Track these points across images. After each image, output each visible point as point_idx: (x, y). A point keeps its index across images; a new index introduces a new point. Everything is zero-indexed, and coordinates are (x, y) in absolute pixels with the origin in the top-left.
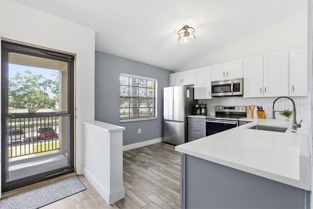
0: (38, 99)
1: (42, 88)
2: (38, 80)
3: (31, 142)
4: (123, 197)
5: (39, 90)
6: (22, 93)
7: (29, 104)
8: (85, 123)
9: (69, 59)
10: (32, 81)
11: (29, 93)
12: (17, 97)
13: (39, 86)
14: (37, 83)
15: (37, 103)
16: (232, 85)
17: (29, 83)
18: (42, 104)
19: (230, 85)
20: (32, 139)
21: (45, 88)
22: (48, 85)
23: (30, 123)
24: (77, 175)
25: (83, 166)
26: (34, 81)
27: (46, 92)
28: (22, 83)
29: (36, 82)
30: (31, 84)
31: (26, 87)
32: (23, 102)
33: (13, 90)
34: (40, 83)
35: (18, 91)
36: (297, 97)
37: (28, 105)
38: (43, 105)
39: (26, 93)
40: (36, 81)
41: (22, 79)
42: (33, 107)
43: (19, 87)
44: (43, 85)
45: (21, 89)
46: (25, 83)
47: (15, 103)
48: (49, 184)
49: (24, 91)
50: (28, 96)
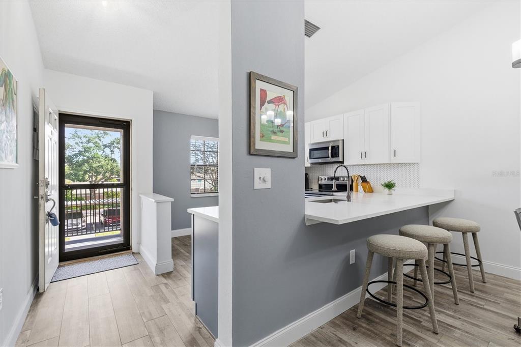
0: (102, 167)
1: (107, 151)
2: (102, 139)
3: (93, 229)
4: (172, 270)
5: (104, 153)
6: (81, 158)
7: (91, 174)
8: (140, 195)
9: (124, 126)
10: (94, 142)
11: (90, 159)
12: (75, 164)
13: (104, 148)
14: (101, 144)
15: (101, 173)
16: (330, 148)
17: (91, 145)
18: (108, 175)
19: (327, 148)
20: (94, 226)
21: (112, 151)
22: (115, 147)
23: (92, 202)
24: (133, 253)
25: (139, 243)
26: (97, 140)
27: (113, 157)
28: (81, 145)
29: (99, 142)
30: (94, 145)
31: (87, 150)
32: (82, 173)
33: (70, 154)
34: (105, 143)
35: (76, 155)
36: (406, 163)
37: (89, 177)
38: (110, 176)
39: (85, 158)
40: (100, 140)
41: (81, 138)
42: (96, 179)
43: (76, 151)
44: (110, 146)
45: (80, 153)
46: (86, 144)
47: (72, 174)
48: (103, 258)
49: (84, 156)
50: (88, 163)
